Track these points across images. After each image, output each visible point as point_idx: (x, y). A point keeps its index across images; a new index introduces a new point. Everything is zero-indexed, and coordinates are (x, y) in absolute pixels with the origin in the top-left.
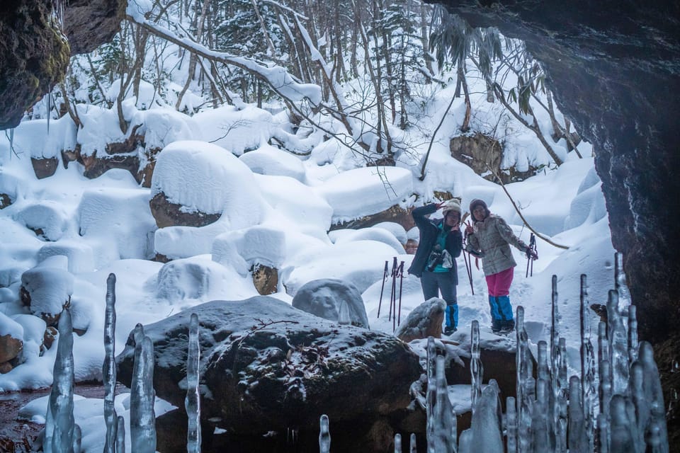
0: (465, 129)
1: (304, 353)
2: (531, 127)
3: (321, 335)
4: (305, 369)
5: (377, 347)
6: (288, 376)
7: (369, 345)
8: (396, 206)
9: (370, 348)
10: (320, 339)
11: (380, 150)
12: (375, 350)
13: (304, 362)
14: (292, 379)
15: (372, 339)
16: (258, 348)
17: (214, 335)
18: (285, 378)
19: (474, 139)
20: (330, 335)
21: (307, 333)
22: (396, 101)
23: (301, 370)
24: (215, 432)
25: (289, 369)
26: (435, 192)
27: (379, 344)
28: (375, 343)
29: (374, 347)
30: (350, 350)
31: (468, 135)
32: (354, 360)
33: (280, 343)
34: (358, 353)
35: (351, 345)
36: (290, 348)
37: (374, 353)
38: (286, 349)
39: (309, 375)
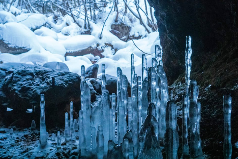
0: (116, 21)
1: (40, 78)
2: (138, 18)
3: (48, 72)
4: (40, 83)
5: (69, 77)
6: (34, 86)
7: (66, 76)
8: (91, 47)
9: (66, 77)
10: (47, 73)
11: (85, 28)
12: (68, 78)
13: (40, 81)
14: (35, 87)
15: (68, 74)
16: (22, 76)
17: (6, 73)
18: (32, 87)
19: (120, 25)
20: (51, 72)
21: (43, 71)
22: (92, 11)
23: (39, 83)
24: (8, 110)
25: (34, 83)
26: (105, 43)
27: (70, 76)
28: (68, 75)
29: (68, 77)
30: (58, 77)
31: (117, 23)
32: (60, 81)
33: (31, 74)
34: (62, 78)
35: (59, 75)
36: (35, 76)
37: (68, 79)
38: (33, 76)
39: (42, 85)
